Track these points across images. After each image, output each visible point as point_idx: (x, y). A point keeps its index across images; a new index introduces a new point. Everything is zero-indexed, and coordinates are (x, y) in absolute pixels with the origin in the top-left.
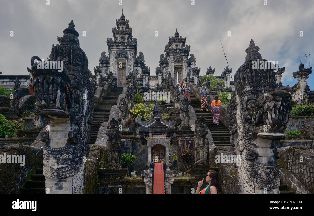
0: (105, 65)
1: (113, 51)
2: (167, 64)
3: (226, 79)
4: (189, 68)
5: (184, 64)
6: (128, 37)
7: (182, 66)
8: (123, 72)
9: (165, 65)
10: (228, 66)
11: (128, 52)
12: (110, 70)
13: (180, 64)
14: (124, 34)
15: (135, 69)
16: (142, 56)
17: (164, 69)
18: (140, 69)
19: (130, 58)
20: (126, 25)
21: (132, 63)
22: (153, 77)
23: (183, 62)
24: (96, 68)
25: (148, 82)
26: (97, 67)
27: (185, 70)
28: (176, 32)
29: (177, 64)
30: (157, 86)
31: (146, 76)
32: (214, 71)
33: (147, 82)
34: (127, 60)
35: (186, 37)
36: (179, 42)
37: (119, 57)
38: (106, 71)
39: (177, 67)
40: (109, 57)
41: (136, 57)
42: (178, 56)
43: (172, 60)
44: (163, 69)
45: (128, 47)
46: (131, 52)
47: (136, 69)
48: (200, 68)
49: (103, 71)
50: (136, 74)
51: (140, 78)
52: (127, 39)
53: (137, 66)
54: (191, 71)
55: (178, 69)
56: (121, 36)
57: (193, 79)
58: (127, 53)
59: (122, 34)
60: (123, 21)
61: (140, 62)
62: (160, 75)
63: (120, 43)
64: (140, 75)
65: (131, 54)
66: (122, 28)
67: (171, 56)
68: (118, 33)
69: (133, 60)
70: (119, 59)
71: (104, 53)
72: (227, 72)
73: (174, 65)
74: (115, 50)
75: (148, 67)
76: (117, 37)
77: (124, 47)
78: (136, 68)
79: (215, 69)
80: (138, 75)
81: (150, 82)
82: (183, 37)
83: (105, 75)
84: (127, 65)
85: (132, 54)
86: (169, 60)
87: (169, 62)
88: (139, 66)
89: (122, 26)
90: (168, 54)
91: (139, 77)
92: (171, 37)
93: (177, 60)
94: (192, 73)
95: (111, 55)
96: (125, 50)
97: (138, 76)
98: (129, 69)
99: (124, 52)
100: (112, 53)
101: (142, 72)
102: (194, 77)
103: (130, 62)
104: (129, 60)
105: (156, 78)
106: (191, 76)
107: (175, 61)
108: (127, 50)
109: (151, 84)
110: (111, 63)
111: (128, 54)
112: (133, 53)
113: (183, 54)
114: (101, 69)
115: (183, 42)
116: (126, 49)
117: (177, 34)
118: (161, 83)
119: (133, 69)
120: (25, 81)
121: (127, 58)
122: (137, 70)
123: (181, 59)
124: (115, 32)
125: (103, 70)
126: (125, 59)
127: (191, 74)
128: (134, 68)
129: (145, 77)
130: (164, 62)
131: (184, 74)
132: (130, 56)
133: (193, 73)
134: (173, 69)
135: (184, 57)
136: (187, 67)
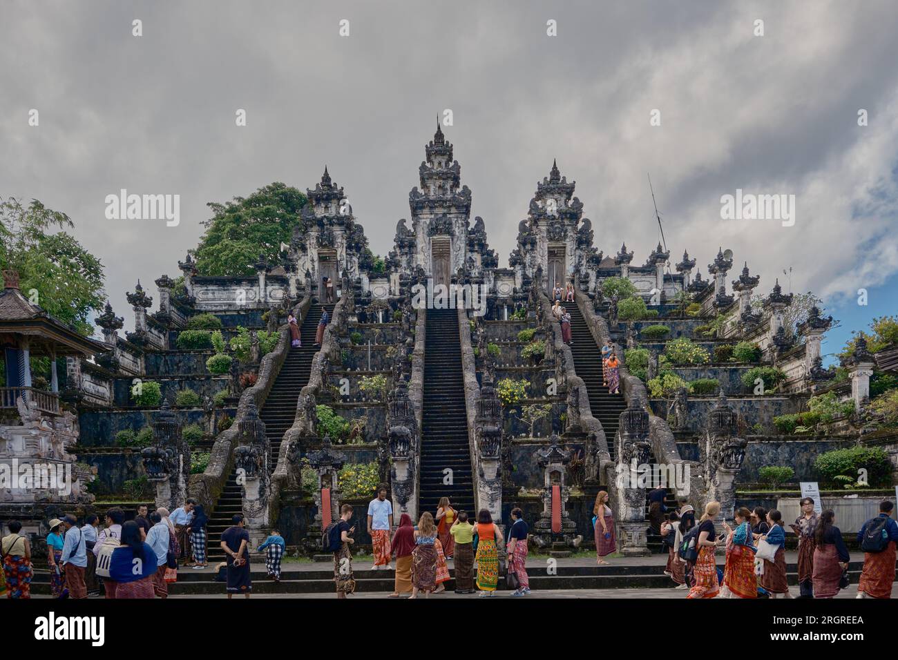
0: (406, 250)
1: (423, 220)
2: (533, 243)
3: (656, 275)
4: (578, 252)
5: (570, 245)
6: (451, 184)
7: (565, 247)
8: (443, 263)
9: (528, 247)
10: (662, 244)
11: (454, 222)
12: (418, 263)
13: (560, 244)
14: (444, 179)
15: (468, 257)
16: (481, 226)
17: (528, 255)
18: (477, 257)
19: (457, 234)
20: (446, 157)
21: (463, 245)
22: (505, 272)
23: (568, 240)
24: (388, 257)
25: (495, 286)
26: (390, 254)
27: (570, 258)
28: (553, 169)
29: (553, 244)
30: (512, 293)
31: (490, 272)
32: (630, 258)
33: (491, 286)
34: (452, 240)
35: (575, 182)
36: (560, 193)
37: (435, 234)
38: (409, 263)
39: (552, 250)
40: (413, 230)
41: (469, 229)
42: (556, 228)
43: (545, 235)
44: (525, 254)
45: (453, 210)
46: (460, 222)
47: (470, 258)
48: (602, 252)
49: (404, 264)
50: (470, 267)
51: (478, 277)
52: (449, 189)
53: (472, 251)
54: (583, 259)
55: (556, 255)
56: (438, 183)
57: (587, 276)
58: (451, 224)
59: (440, 178)
60: (440, 148)
61: (477, 241)
62: (519, 268)
63: (437, 203)
64: (477, 270)
65: (460, 225)
66: (440, 163)
67: (543, 226)
68: (431, 176)
69: (463, 238)
70: (435, 237)
71: (404, 221)
72: (659, 260)
73: (548, 248)
74: (426, 218)
75: (493, 250)
76: (428, 185)
77: (445, 211)
78: (469, 254)
79: (633, 252)
80: (474, 271)
81: (499, 283)
82: (569, 181)
83: (408, 272)
84: (452, 250)
85: (462, 224)
86: (537, 237)
87: (538, 241)
88: (476, 251)
89: (439, 158)
90: (535, 222)
91: (477, 274)
92: (542, 182)
93: (555, 237)
94: (584, 262)
95: (419, 229)
96: (448, 216)
97: (475, 273)
98: (456, 259)
99: (445, 223)
100: (421, 224)
101: (482, 264)
102: (590, 271)
103: (458, 242)
104: (455, 240)
105: (512, 274)
106: (583, 270)
107: (551, 240)
108: (451, 216)
109: (501, 288)
110: (419, 247)
111: (454, 226)
112: (463, 222)
113: (566, 222)
114: (398, 258)
115: (567, 193)
116: (450, 214)
117: (555, 172)
118: (520, 287)
119: (463, 258)
120: (249, 288)
121: (452, 234)
122: (471, 261)
123: (563, 234)
124: (426, 176)
125: (404, 260)
126: (447, 237)
127: (582, 265)
128: (465, 256)
129: (489, 274)
130: (527, 240)
131: (569, 269)
132: (457, 230)
133: (588, 262)
134: (546, 257)
135: (570, 228)
136: (576, 249)
